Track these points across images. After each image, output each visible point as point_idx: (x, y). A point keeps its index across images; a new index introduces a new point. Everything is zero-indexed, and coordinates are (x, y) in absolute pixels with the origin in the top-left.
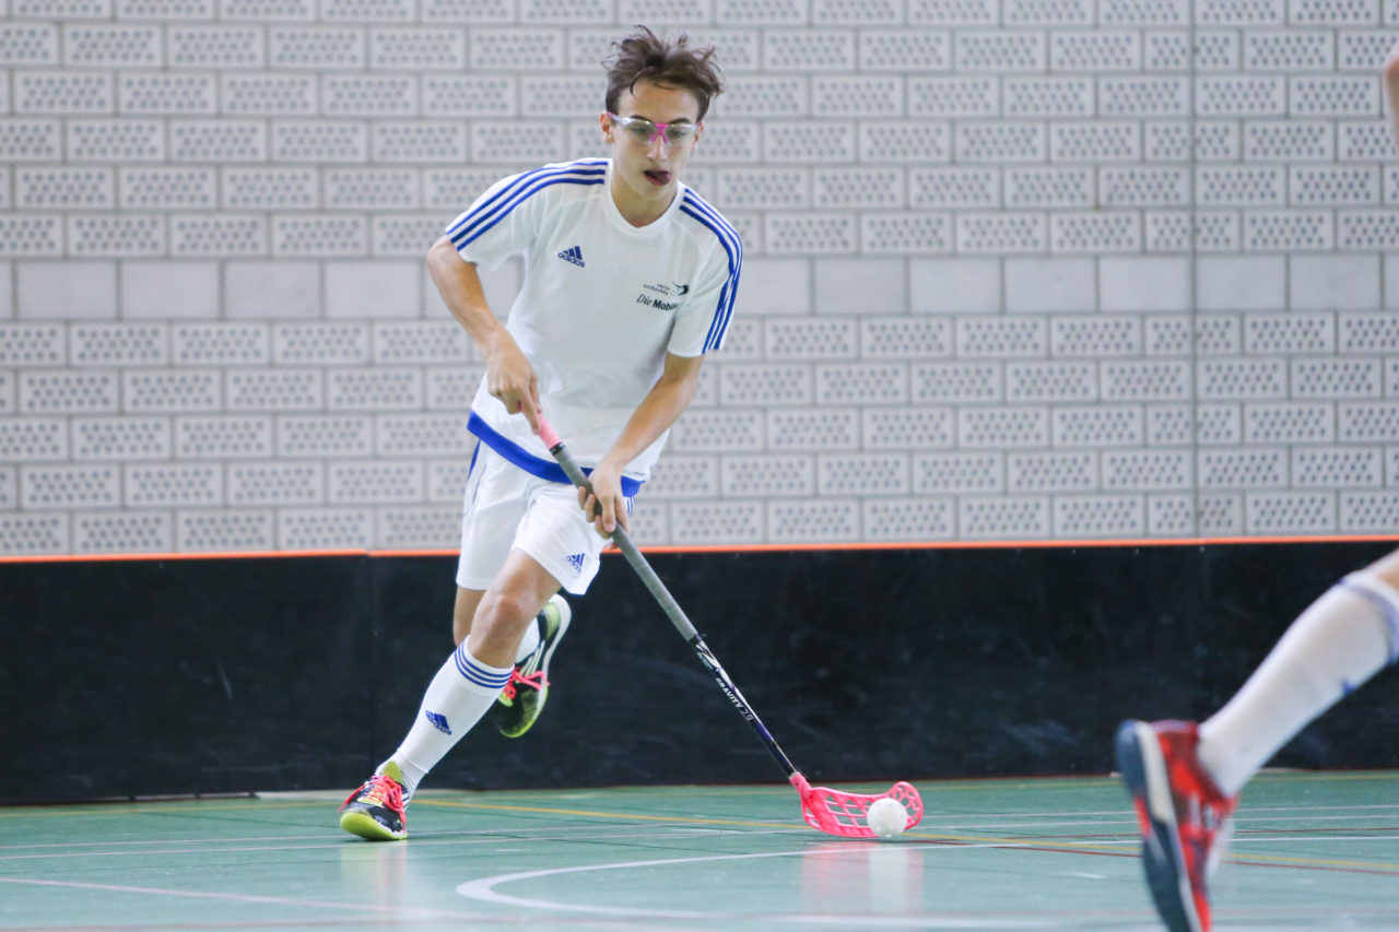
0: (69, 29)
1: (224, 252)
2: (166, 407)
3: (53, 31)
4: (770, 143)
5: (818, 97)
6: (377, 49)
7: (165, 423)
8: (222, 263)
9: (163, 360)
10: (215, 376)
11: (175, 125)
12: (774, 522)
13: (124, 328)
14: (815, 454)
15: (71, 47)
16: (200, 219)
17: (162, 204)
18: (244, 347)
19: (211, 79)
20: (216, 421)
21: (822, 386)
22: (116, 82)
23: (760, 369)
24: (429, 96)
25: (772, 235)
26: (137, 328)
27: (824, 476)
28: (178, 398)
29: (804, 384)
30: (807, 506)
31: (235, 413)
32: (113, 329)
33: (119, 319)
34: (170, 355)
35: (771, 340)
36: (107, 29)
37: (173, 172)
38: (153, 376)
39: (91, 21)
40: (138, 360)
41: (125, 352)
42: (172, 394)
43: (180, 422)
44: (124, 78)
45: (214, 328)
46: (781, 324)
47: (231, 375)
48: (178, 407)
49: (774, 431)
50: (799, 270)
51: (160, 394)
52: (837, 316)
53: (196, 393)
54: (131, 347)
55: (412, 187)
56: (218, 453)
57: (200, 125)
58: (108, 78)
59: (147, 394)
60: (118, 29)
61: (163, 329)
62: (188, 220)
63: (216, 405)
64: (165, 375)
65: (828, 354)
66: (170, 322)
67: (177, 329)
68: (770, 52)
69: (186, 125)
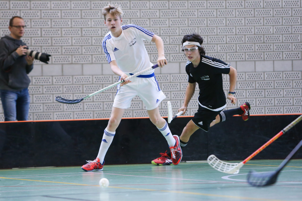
0: (151, 20)
1: (180, 61)
2: (169, 90)
3: (148, 20)
4: (284, 38)
5: (293, 30)
6: (209, 22)
7: (169, 93)
8: (180, 63)
9: (169, 81)
10: (179, 84)
11: (171, 37)
12: (285, 110)
13: (162, 75)
14: (293, 97)
15: (152, 23)
16: (175, 55)
17: (169, 52)
18: (184, 78)
19: (178, 28)
20: (179, 92)
21: (294, 84)
22: (160, 29)
23: (282, 81)
24: (219, 31)
25: (284, 56)
26: (164, 75)
27: (295, 101)
28: (172, 88)
29: (291, 84)
30: (292, 107)
31: (182, 91)
32: (159, 75)
33: (161, 74)
34: (170, 80)
35: (284, 76)
36: (158, 20)
37: (171, 46)
38: (167, 84)
39: (156, 18)
40: (164, 81)
41: (162, 80)
42: (171, 87)
43: (172, 93)
44: (161, 28)
45: (178, 75)
46: (286, 73)
47: (182, 84)
48: (172, 90)
49: (285, 93)
50: (290, 62)
51: (168, 87)
52: (297, 71)
53: (175, 87)
54: (163, 79)
55: (216, 48)
56: (179, 98)
57: (176, 37)
58: (158, 29)
59: (166, 88)
60: (160, 20)
61: (169, 75)
62: (173, 55)
63: (179, 89)
64: (169, 84)
65: (295, 78)
66: (170, 74)
67: (171, 75)
68: (284, 21)
69: (173, 37)
